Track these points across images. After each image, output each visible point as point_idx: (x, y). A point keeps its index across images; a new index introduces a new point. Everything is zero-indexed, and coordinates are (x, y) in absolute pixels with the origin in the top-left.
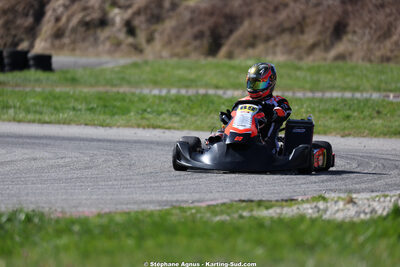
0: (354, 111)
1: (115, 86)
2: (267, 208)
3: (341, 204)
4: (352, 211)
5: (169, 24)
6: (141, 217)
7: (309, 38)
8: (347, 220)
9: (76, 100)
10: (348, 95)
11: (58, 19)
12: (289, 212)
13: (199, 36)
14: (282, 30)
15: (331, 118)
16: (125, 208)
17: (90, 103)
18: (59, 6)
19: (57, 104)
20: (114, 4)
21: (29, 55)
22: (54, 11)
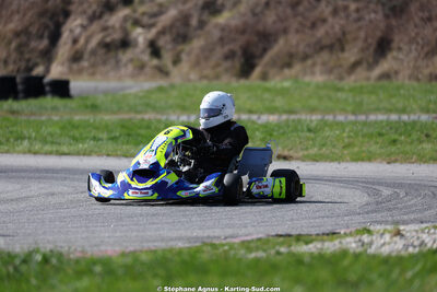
0: (401, 135)
1: (137, 112)
2: (307, 243)
3: (387, 237)
4: (399, 244)
5: (197, 44)
6: (169, 256)
7: (351, 55)
8: (394, 254)
9: (97, 128)
10: (394, 117)
11: (75, 41)
12: (331, 246)
13: (230, 56)
14: (320, 47)
15: (376, 143)
16: (152, 246)
17: (112, 132)
18: (77, 26)
19: (76, 133)
20: (137, 23)
21: (47, 79)
22: (71, 31)
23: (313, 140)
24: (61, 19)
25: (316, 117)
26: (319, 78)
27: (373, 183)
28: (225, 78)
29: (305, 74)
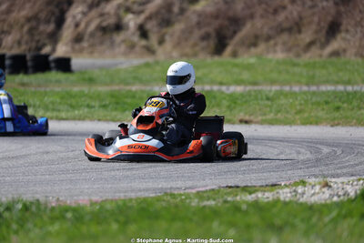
0: (343, 103)
1: (128, 84)
5: (178, 27)
7: (306, 36)
9: (91, 98)
10: (341, 88)
11: (77, 25)
13: (205, 37)
14: (281, 30)
15: (323, 109)
17: (103, 100)
18: (78, 13)
19: (73, 101)
20: (128, 10)
21: (51, 58)
22: (74, 17)
23: (271, 107)
24: (65, 6)
25: (275, 88)
26: (280, 56)
27: (317, 143)
28: (202, 56)
29: (268, 52)
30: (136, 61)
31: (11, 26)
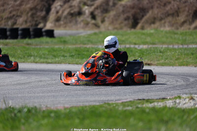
1: (85, 44)
5: (112, 13)
7: (182, 18)
9: (64, 51)
11: (57, 12)
13: (127, 19)
14: (168, 15)
15: (191, 58)
17: (71, 53)
18: (58, 6)
19: (55, 53)
20: (85, 4)
21: (43, 30)
22: (56, 8)
23: (162, 56)
24: (51, 2)
25: (165, 46)
26: (167, 29)
27: (187, 76)
28: (125, 29)
29: (161, 27)
30: (89, 32)
31: (22, 13)
